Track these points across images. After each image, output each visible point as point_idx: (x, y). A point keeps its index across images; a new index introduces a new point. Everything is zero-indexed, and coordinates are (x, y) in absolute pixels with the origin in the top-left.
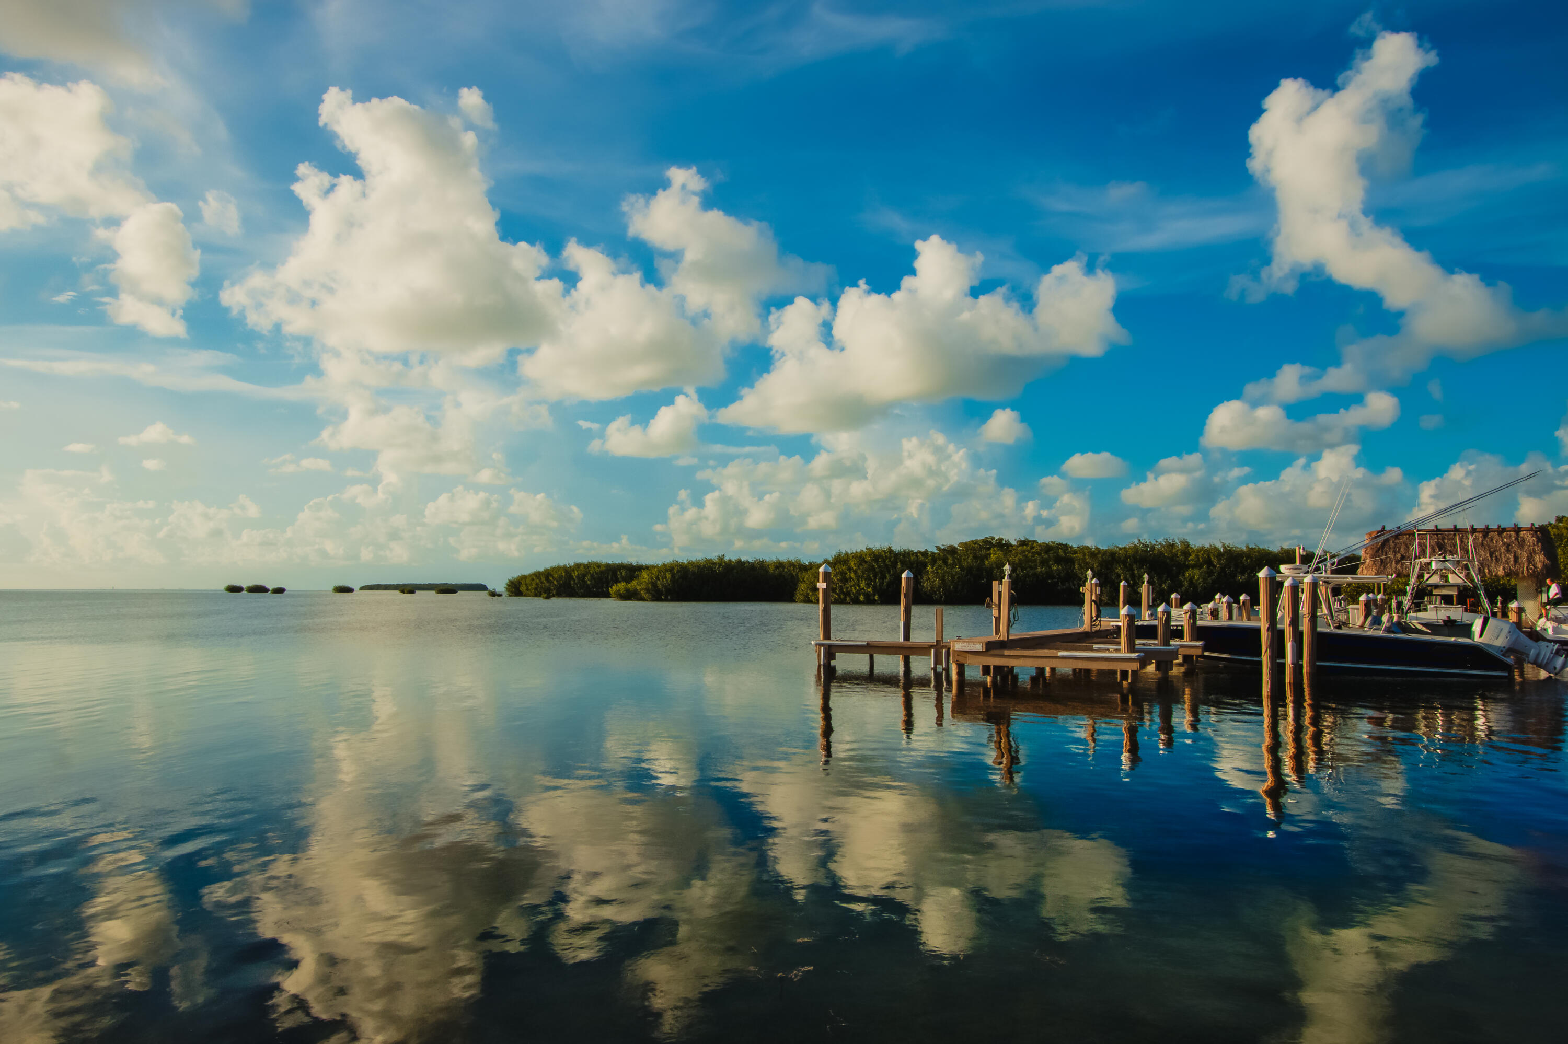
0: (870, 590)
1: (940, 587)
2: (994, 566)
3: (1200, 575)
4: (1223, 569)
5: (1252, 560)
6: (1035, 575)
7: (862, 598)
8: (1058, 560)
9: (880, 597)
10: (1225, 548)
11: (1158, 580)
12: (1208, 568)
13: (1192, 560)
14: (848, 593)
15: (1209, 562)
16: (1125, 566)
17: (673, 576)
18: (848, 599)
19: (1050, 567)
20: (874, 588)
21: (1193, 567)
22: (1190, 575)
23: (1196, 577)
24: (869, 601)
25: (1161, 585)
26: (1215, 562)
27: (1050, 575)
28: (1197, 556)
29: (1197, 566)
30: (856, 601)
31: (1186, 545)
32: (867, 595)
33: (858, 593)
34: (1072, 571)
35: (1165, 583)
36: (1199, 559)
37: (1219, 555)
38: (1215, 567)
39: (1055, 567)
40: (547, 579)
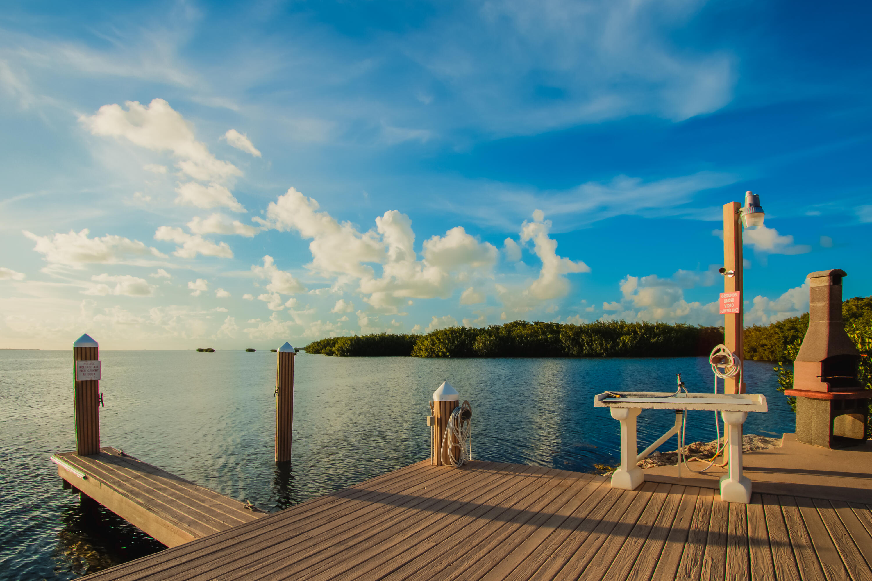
0: (445, 350)
1: (482, 348)
2: (516, 335)
3: (629, 339)
4: (642, 336)
5: (659, 330)
6: (538, 340)
7: (440, 354)
8: (552, 332)
9: (450, 354)
10: (644, 324)
11: (605, 342)
12: (634, 335)
13: (625, 331)
14: (434, 352)
15: (635, 332)
16: (587, 335)
17: (352, 342)
18: (434, 355)
19: (547, 336)
20: (447, 349)
21: (626, 334)
22: (623, 339)
23: (627, 341)
24: (444, 356)
25: (606, 345)
26: (638, 332)
27: (546, 340)
28: (628, 329)
29: (628, 334)
30: (438, 356)
31: (623, 322)
32: (443, 353)
33: (439, 351)
34: (559, 338)
35: (609, 344)
36: (629, 330)
37: (641, 328)
38: (638, 334)
39: (549, 336)
40: (318, 345)
